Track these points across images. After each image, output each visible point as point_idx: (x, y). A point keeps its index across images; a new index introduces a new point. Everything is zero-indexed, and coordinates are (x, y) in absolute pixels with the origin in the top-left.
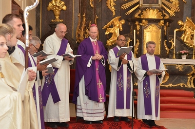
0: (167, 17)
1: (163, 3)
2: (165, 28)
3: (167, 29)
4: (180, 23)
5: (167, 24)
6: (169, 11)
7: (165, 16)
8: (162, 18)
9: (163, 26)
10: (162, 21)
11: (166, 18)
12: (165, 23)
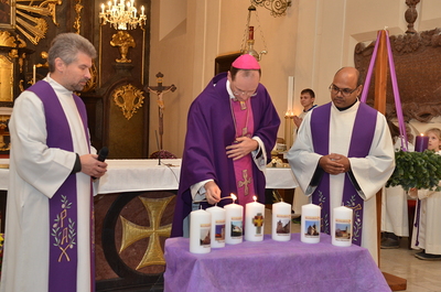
0: (23, 44)
1: (17, 23)
2: (21, 62)
3: (24, 63)
4: (44, 55)
5: (24, 55)
6: (28, 36)
7: (20, 42)
8: (15, 45)
9: (17, 59)
10: (14, 51)
11: (20, 46)
12: (20, 53)
